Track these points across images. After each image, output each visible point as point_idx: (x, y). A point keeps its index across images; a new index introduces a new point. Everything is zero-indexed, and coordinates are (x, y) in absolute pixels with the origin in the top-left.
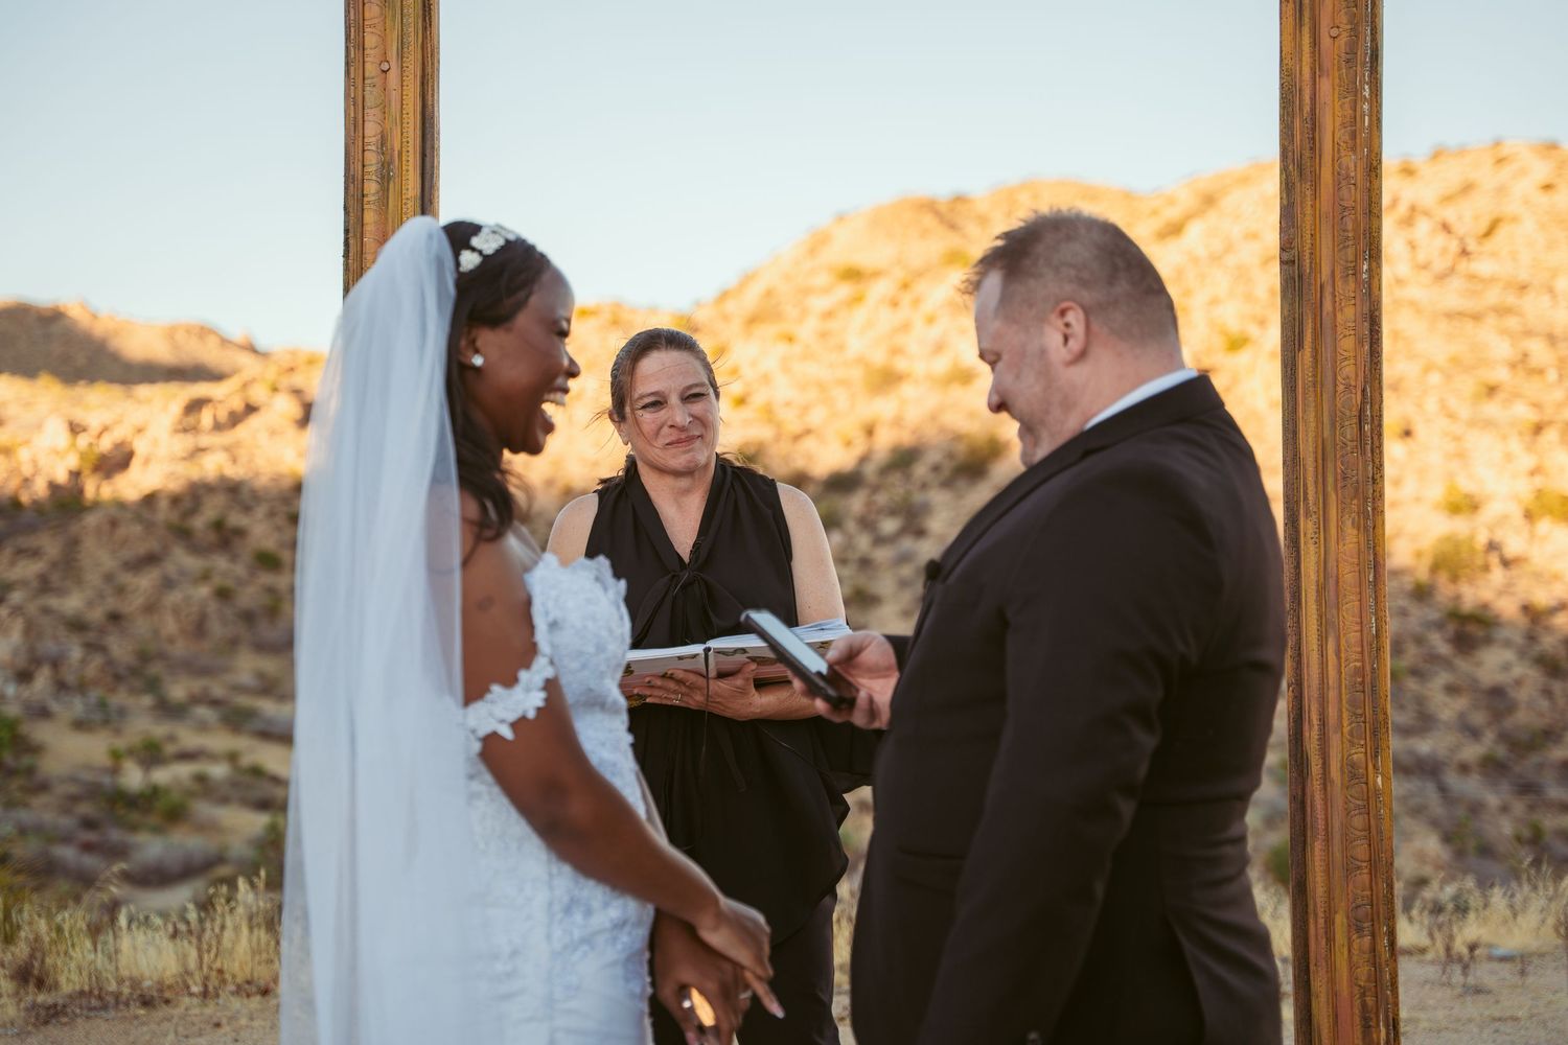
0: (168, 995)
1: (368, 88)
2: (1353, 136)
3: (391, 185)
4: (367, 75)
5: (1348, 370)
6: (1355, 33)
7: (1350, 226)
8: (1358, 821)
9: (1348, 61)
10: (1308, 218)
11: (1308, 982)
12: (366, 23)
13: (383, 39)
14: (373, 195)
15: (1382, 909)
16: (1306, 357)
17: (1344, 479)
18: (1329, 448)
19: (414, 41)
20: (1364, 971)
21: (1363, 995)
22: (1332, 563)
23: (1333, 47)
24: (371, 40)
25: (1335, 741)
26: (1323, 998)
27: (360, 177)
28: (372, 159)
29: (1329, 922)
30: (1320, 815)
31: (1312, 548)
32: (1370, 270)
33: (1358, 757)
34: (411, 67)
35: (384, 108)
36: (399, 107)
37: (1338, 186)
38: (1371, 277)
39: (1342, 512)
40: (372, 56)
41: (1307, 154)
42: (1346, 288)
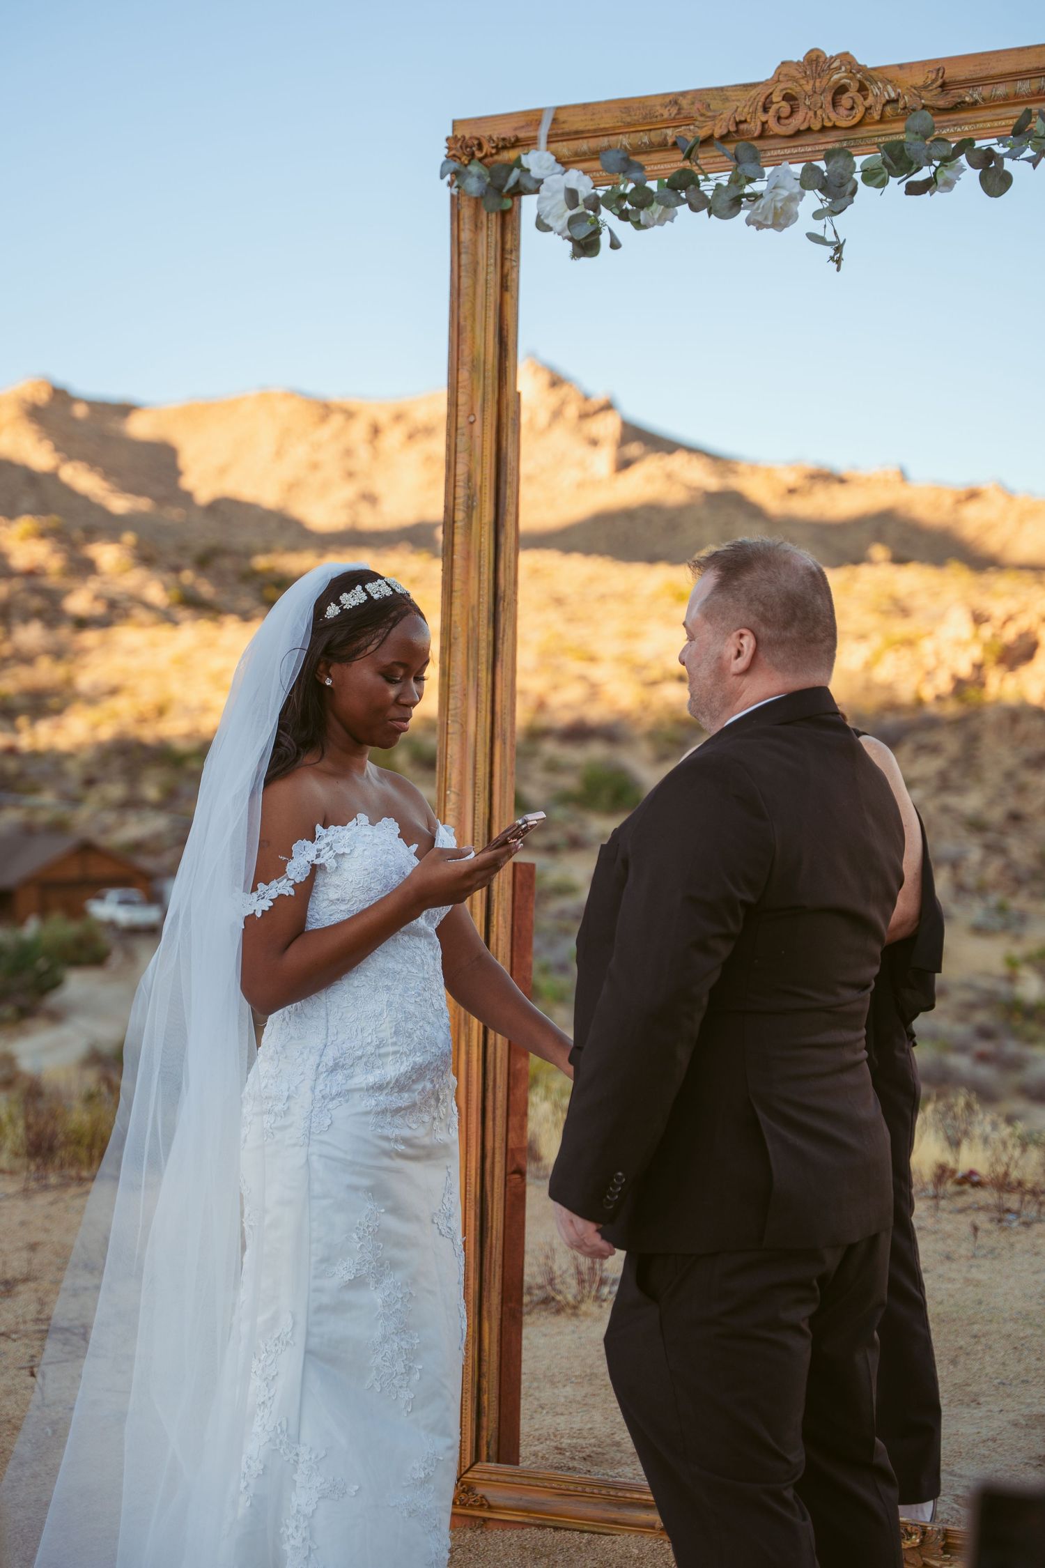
1: (459, 437)
3: (475, 514)
4: (459, 426)
12: (460, 385)
13: (471, 397)
14: (461, 521)
19: (491, 397)
24: (462, 399)
27: (452, 508)
28: (461, 492)
34: (489, 418)
35: (470, 451)
36: (481, 450)
40: (462, 412)
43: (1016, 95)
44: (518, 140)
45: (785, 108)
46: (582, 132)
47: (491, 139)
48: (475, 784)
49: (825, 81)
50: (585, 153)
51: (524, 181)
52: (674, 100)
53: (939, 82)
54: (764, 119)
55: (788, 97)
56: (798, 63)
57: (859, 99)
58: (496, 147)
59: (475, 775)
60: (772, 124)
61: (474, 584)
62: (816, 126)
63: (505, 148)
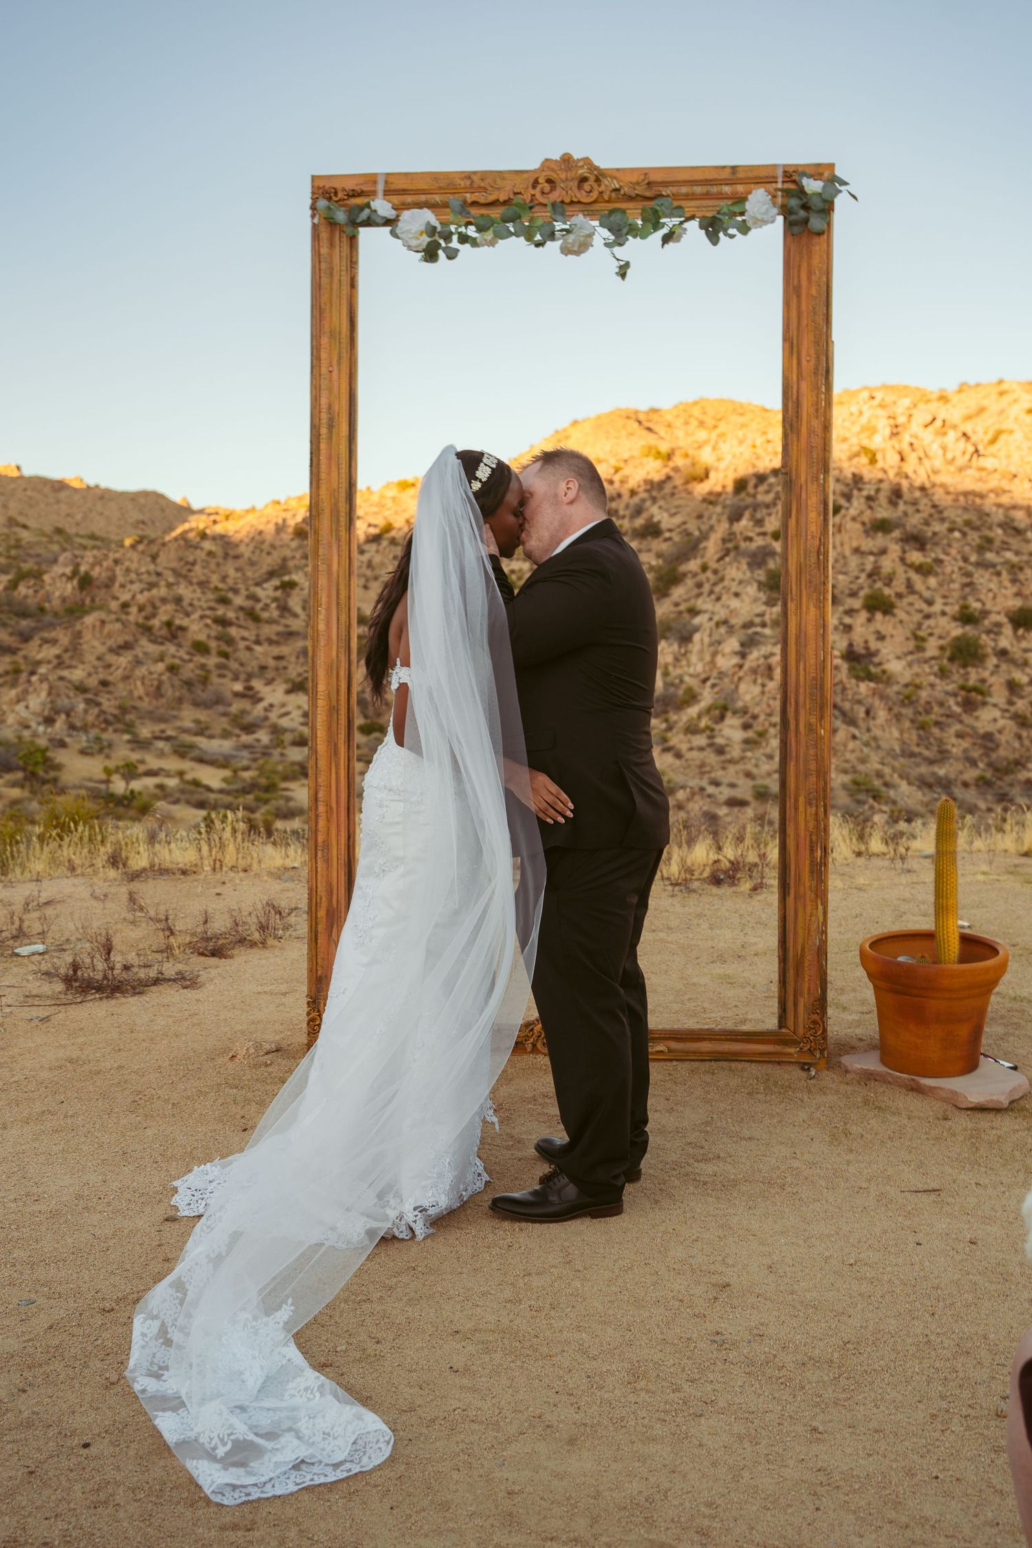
0: (194, 869)
1: (322, 380)
2: (817, 411)
3: (334, 430)
4: (322, 373)
5: (814, 528)
6: (818, 358)
7: (815, 456)
8: (812, 752)
9: (815, 373)
10: (795, 452)
11: (785, 830)
12: (322, 347)
13: (330, 354)
14: (325, 435)
15: (821, 793)
16: (792, 522)
17: (810, 582)
18: (803, 567)
19: (345, 356)
20: (811, 824)
21: (811, 835)
22: (803, 623)
23: (807, 366)
24: (324, 355)
25: (802, 712)
26: (792, 837)
27: (318, 426)
28: (324, 416)
29: (796, 801)
30: (794, 749)
31: (794, 617)
32: (824, 478)
33: (813, 720)
34: (344, 369)
35: (330, 390)
36: (338, 389)
37: (809, 436)
38: (825, 482)
39: (809, 598)
40: (324, 364)
41: (795, 419)
42: (813, 488)
43: (693, 194)
44: (362, 192)
45: (547, 187)
46: (407, 190)
47: (344, 190)
48: (338, 604)
49: (573, 173)
50: (409, 204)
51: (374, 217)
52: (468, 176)
53: (646, 181)
54: (533, 192)
55: (549, 181)
56: (556, 161)
57: (595, 186)
58: (348, 195)
59: (338, 597)
60: (538, 196)
61: (334, 475)
62: (567, 200)
63: (353, 196)
